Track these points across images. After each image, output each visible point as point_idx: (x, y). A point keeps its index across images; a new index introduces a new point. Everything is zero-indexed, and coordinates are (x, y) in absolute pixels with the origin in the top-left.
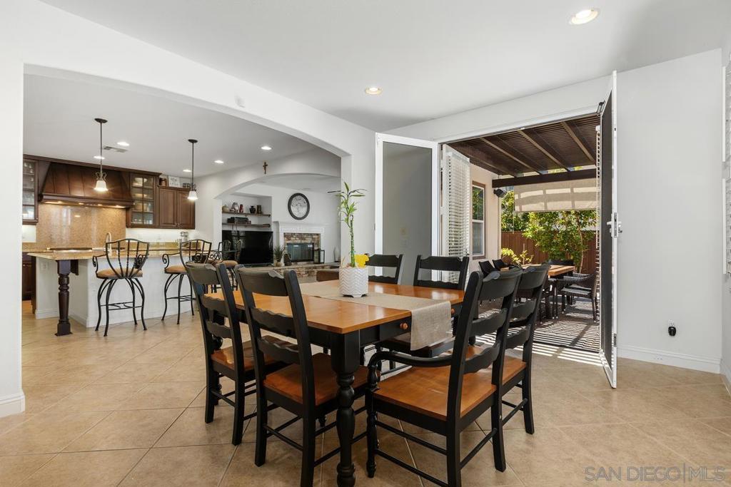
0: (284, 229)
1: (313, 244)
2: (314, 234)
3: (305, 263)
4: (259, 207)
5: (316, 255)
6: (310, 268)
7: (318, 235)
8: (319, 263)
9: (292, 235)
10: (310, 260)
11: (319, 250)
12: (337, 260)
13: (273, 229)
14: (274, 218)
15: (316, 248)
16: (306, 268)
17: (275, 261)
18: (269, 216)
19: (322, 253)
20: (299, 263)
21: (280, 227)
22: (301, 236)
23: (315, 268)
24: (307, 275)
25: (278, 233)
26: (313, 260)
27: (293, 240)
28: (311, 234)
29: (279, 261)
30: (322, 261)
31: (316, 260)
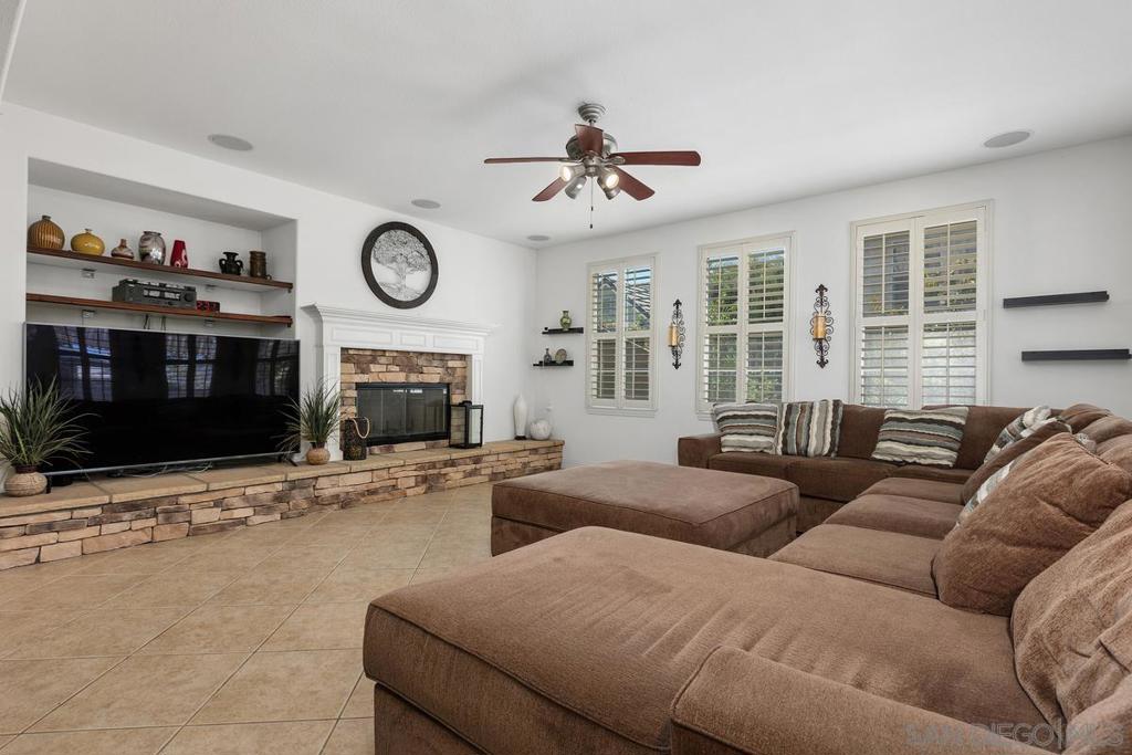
0: (339, 335)
1: (448, 385)
2: (454, 356)
3: (422, 445)
4: (258, 259)
5: (456, 419)
6: (433, 465)
7: (463, 357)
8: (466, 445)
9: (376, 355)
10: (437, 434)
11: (466, 406)
12: (521, 434)
13: (302, 330)
14: (302, 297)
15: (457, 399)
16: (421, 467)
17: (305, 445)
18: (290, 286)
19: (475, 414)
20: (398, 447)
21: (326, 327)
22: (406, 359)
23: (452, 463)
24: (421, 489)
25: (320, 346)
26: (447, 435)
27: (378, 373)
28: (443, 357)
29: (319, 442)
30: (475, 439)
31: (457, 436)
